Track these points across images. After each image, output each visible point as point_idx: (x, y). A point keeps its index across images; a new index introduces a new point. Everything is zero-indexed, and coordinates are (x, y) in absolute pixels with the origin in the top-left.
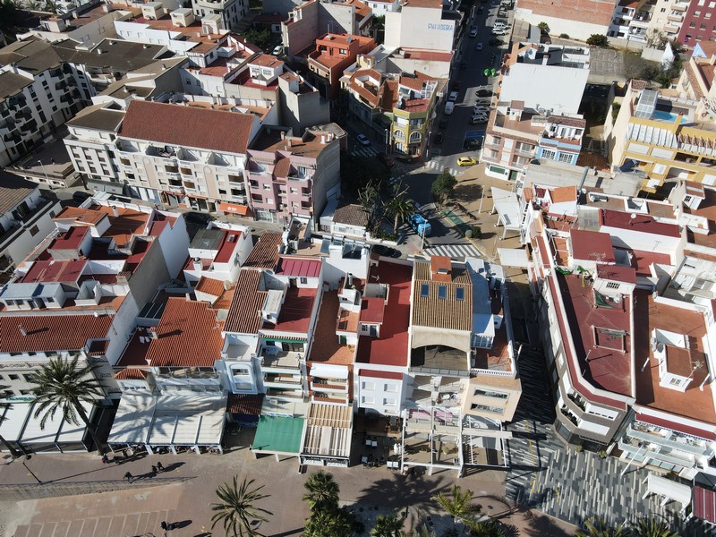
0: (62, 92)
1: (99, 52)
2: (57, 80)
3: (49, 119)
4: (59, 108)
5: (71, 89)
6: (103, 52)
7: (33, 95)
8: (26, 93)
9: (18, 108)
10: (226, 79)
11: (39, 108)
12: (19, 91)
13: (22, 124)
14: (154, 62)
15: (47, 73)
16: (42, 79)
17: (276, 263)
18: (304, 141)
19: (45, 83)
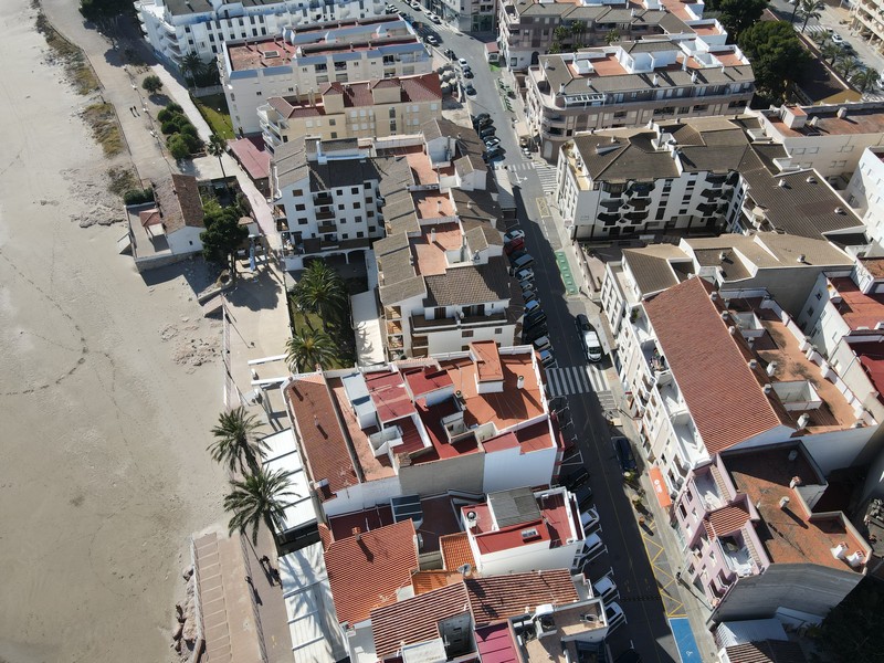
0: (705, 200)
1: (781, 183)
2: (710, 186)
3: (667, 217)
4: (689, 214)
5: (720, 201)
6: (785, 186)
7: (667, 189)
8: (660, 184)
9: (635, 195)
10: (853, 334)
11: (663, 203)
12: (652, 180)
13: (627, 211)
14: (818, 237)
15: (703, 175)
16: (693, 178)
17: (493, 623)
18: (812, 521)
19: (692, 183)
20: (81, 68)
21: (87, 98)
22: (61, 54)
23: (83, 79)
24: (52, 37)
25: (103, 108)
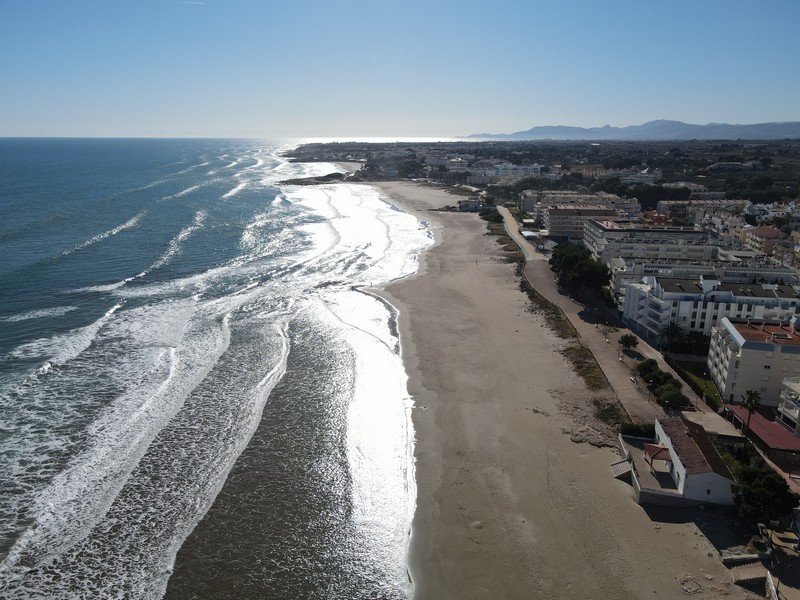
20: (559, 319)
21: (566, 341)
22: (541, 308)
23: (562, 328)
24: (533, 295)
25: (581, 350)
